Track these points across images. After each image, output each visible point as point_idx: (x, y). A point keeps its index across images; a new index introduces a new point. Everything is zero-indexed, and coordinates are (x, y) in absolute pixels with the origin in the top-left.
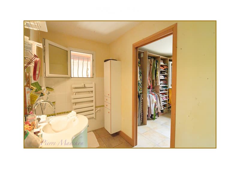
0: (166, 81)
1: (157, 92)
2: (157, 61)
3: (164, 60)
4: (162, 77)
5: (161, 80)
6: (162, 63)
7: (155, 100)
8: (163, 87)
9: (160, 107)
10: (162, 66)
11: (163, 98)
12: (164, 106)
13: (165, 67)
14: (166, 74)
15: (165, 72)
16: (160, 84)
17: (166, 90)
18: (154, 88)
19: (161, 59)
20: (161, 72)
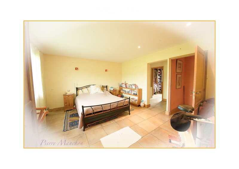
0: (160, 79)
1: (157, 83)
2: (157, 71)
3: (160, 70)
4: (159, 77)
5: (159, 78)
6: (159, 71)
7: (156, 87)
8: (159, 81)
9: (158, 89)
10: (159, 72)
11: (160, 86)
12: (160, 89)
13: (160, 73)
14: (161, 76)
15: (160, 75)
16: (158, 80)
17: (161, 83)
18: (156, 82)
19: (159, 69)
20: (159, 75)
